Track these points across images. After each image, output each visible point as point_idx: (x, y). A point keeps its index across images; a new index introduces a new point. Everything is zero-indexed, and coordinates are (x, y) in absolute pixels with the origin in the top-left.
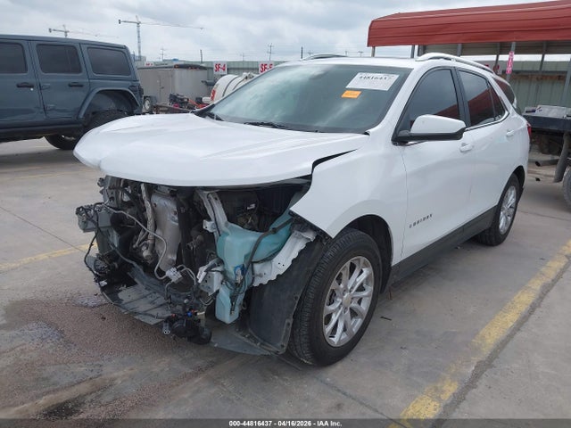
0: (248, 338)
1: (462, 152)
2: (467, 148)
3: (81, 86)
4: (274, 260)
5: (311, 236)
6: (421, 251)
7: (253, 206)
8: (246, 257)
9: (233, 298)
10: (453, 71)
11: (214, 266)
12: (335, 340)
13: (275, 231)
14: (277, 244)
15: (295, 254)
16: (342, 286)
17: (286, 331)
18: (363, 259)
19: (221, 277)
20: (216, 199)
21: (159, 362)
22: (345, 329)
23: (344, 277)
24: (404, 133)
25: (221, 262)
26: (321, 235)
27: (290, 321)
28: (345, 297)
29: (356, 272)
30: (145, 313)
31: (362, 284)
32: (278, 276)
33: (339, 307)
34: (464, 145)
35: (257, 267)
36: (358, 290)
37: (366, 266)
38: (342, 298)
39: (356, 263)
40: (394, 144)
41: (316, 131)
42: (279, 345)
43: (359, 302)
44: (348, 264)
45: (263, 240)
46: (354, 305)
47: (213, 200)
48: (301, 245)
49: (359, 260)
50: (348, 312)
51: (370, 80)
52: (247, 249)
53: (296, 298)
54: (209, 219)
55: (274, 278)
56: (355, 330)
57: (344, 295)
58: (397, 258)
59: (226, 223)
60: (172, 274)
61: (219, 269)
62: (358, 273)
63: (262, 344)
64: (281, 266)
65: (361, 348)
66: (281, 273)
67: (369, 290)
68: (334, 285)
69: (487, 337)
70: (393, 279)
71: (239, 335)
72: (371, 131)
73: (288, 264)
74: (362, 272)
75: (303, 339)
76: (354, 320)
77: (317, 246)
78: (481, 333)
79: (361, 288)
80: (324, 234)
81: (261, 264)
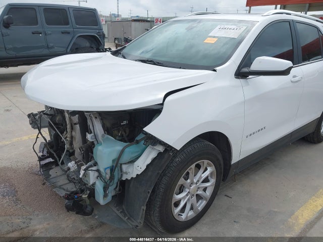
0: (121, 212)
1: (292, 82)
2: (296, 79)
3: (69, 33)
4: (135, 163)
5: (161, 149)
6: (256, 152)
7: (125, 122)
8: (113, 161)
9: (105, 189)
10: (291, 23)
11: (91, 166)
12: (183, 217)
13: (138, 142)
14: (138, 152)
15: (149, 161)
16: (189, 181)
17: (142, 214)
18: (206, 161)
19: (96, 174)
20: (96, 118)
21: (67, 220)
22: (192, 208)
23: (191, 175)
24: (245, 70)
25: (96, 164)
26: (168, 148)
27: (144, 208)
28: (192, 188)
29: (202, 170)
30: (60, 187)
31: (207, 177)
32: (132, 178)
33: (187, 195)
34: (294, 77)
35: (124, 167)
36: (203, 182)
37: (210, 166)
38: (189, 189)
39: (201, 164)
40: (236, 78)
41: (180, 68)
42: (138, 221)
43: (205, 189)
44: (193, 166)
45: (127, 150)
46: (200, 192)
47: (94, 119)
48: (153, 155)
49: (203, 162)
50: (194, 198)
51: (226, 30)
52: (115, 156)
53: (149, 192)
54: (91, 133)
55: (134, 176)
56: (200, 208)
57: (190, 186)
58: (235, 159)
59: (103, 135)
60: (71, 165)
61: (94, 168)
62: (202, 172)
63: (128, 218)
64: (139, 168)
65: (206, 219)
66: (139, 173)
67: (213, 181)
68: (182, 181)
69: (300, 217)
70: (232, 172)
71: (115, 210)
72: (217, 68)
73: (144, 168)
74: (206, 169)
75: (156, 219)
76: (200, 201)
77: (166, 156)
78: (296, 214)
79: (206, 180)
80: (171, 147)
81: (127, 165)
